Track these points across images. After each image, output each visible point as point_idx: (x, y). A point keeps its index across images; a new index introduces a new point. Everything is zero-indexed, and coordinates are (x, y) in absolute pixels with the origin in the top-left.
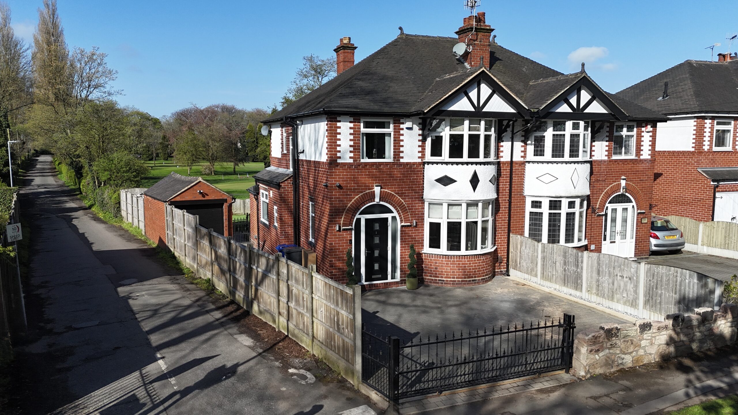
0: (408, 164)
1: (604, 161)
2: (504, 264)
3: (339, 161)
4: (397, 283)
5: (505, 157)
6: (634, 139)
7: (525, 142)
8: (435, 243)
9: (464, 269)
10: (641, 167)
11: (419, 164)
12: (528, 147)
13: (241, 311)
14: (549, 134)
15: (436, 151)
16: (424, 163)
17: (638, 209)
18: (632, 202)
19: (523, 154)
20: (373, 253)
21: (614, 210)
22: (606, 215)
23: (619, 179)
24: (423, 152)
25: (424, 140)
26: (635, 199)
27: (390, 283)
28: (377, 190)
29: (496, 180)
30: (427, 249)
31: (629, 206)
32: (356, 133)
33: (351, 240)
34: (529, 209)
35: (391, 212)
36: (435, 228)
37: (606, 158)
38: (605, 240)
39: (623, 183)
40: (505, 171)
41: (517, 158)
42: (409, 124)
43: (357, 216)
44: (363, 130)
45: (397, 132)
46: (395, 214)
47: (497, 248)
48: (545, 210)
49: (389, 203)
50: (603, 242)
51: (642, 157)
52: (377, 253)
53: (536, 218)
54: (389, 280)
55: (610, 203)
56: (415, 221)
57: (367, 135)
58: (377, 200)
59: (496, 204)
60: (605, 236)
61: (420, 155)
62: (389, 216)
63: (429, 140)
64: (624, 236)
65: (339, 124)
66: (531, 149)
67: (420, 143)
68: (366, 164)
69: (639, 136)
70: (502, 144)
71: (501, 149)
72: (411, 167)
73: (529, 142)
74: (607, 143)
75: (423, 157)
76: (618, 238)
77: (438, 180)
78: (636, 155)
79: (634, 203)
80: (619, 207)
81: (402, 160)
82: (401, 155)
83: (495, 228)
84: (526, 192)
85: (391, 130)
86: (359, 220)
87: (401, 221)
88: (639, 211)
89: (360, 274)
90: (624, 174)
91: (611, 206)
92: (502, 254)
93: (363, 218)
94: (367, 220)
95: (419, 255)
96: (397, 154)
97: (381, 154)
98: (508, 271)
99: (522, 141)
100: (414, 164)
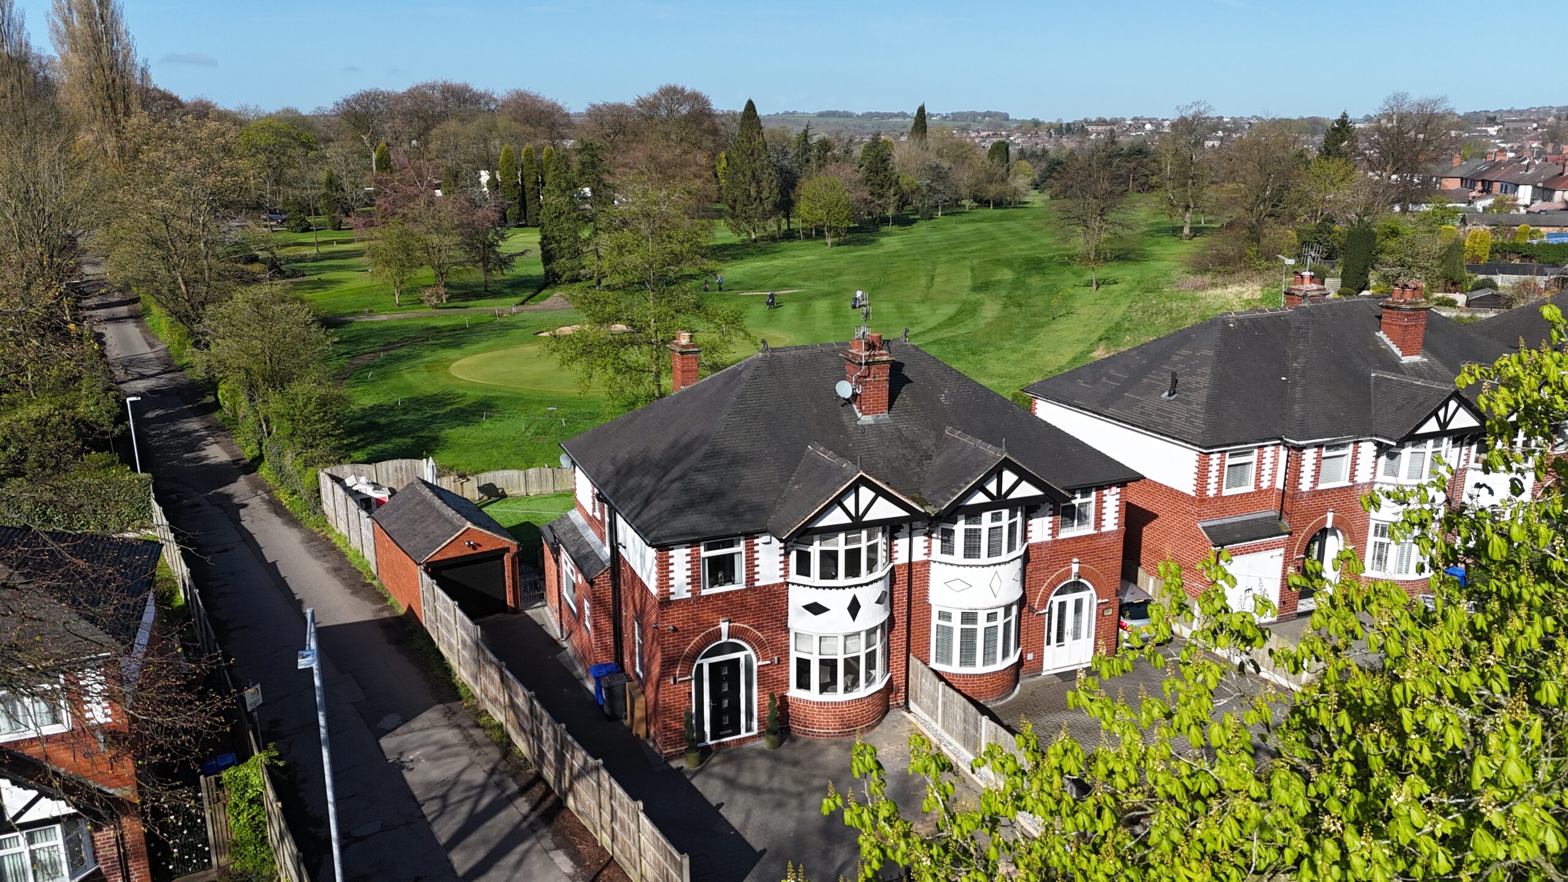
0: (765, 587)
1: (1047, 543)
2: (902, 694)
3: (672, 598)
4: (753, 737)
5: (901, 558)
6: (1093, 506)
7: (929, 535)
8: (803, 683)
9: (842, 718)
10: (1102, 542)
11: (782, 584)
12: (933, 541)
13: (552, 798)
14: (960, 527)
15: (804, 568)
16: (788, 584)
17: (1098, 598)
18: (1088, 589)
19: (926, 551)
20: (721, 704)
21: (1062, 606)
22: (1050, 612)
23: (1069, 562)
24: (786, 569)
25: (787, 554)
26: (1094, 585)
27: (745, 739)
28: (724, 626)
29: (887, 599)
30: (794, 692)
31: (1084, 595)
32: (694, 560)
33: (690, 693)
34: (935, 621)
35: (742, 649)
36: (803, 666)
37: (1050, 538)
38: (1049, 643)
39: (1075, 568)
40: (902, 577)
41: (918, 556)
42: (766, 538)
43: (699, 661)
44: (704, 554)
45: (751, 551)
46: (750, 651)
47: (891, 678)
48: (956, 625)
49: (741, 639)
50: (1046, 647)
51: (1103, 530)
52: (726, 703)
53: (945, 633)
54: (743, 734)
55: (1056, 594)
56: (776, 658)
57: (709, 558)
58: (724, 639)
59: (889, 625)
60: (1049, 638)
61: (782, 573)
62: (740, 655)
63: (793, 555)
64: (1076, 636)
65: (671, 553)
66: (936, 544)
67: (782, 559)
68: (708, 596)
69: (1100, 502)
70: (896, 542)
71: (895, 549)
72: (770, 591)
73: (934, 535)
74: (1051, 519)
75: (786, 574)
76: (1068, 638)
77: (807, 607)
78: (1095, 528)
79: (1092, 591)
80: (1070, 599)
81: (757, 584)
82: (756, 577)
83: (889, 650)
84: (933, 599)
85: (741, 548)
86: (700, 666)
87: (758, 660)
88: (1100, 601)
89: (704, 732)
90: (1076, 555)
91: (1056, 600)
92: (899, 681)
93: (706, 663)
94: (711, 665)
95: (784, 698)
96: (751, 578)
97: (730, 579)
98: (907, 703)
99: (925, 535)
100: (774, 585)
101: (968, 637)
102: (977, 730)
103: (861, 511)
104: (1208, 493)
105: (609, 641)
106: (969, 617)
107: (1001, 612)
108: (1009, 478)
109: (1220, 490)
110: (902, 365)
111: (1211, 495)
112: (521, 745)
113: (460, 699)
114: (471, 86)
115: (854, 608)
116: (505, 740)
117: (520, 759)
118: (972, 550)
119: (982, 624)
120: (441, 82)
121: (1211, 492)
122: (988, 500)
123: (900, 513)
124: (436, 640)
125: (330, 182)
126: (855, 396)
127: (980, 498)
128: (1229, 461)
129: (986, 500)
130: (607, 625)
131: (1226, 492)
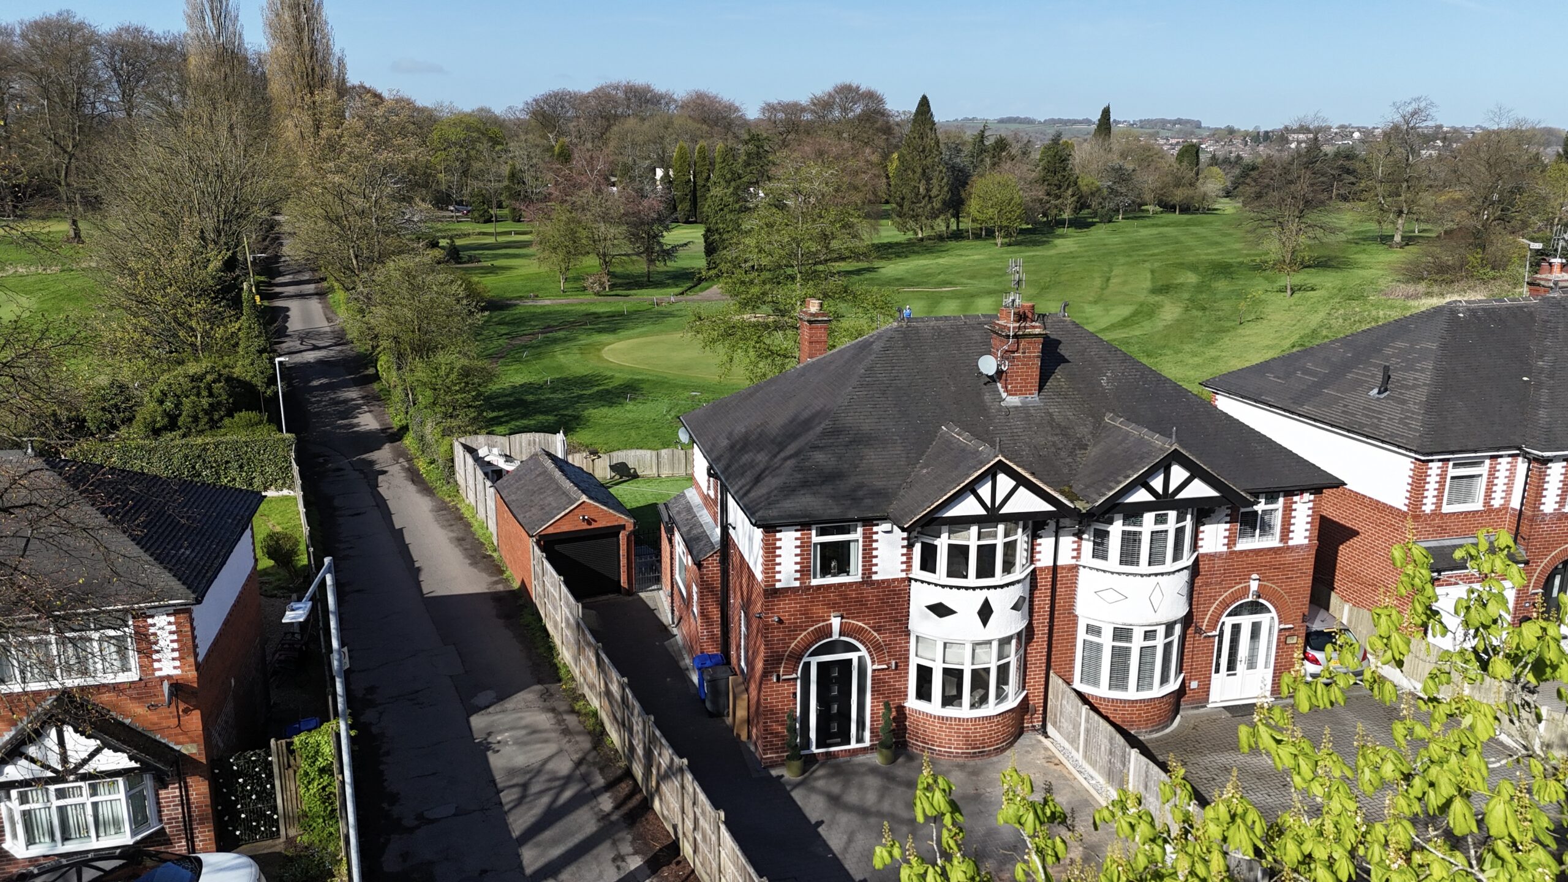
0: (883, 581)
1: (1221, 554)
2: (1039, 716)
3: (778, 585)
4: (864, 750)
5: (1045, 559)
6: (1279, 515)
7: (1079, 535)
8: (924, 693)
9: (967, 736)
10: (1289, 558)
11: (903, 580)
12: (1084, 543)
13: (638, 797)
14: (1116, 529)
15: (928, 562)
16: (910, 579)
17: (1280, 623)
18: (1270, 611)
19: (1075, 554)
20: (829, 709)
21: (1236, 628)
22: (1221, 635)
23: (1247, 578)
24: (909, 562)
25: (910, 546)
26: (1276, 607)
27: (855, 752)
28: (836, 622)
29: (1026, 604)
30: (912, 703)
31: (1264, 619)
32: (804, 546)
33: (795, 694)
34: (1081, 635)
35: (856, 649)
36: (925, 674)
37: (1225, 549)
38: (1217, 671)
39: (1254, 586)
40: (1044, 582)
41: (1064, 560)
42: (887, 526)
43: (805, 659)
44: (816, 539)
45: (869, 539)
46: (864, 652)
47: (1026, 696)
48: (1107, 641)
49: (855, 638)
50: (1214, 676)
51: (1291, 543)
52: (835, 708)
53: (1094, 650)
54: (854, 745)
55: (1229, 615)
56: (893, 662)
57: (822, 544)
58: (835, 636)
59: (1027, 636)
60: (1218, 665)
61: (904, 567)
62: (854, 656)
63: (918, 548)
64: (1252, 665)
65: (778, 535)
66: (1087, 546)
67: (905, 551)
68: (819, 587)
69: (1288, 510)
70: (1039, 541)
71: (1038, 549)
72: (889, 586)
73: (1085, 536)
74: (1228, 526)
75: (909, 568)
76: (1241, 667)
77: (930, 608)
78: (1281, 540)
79: (1274, 613)
80: (1246, 621)
81: (875, 577)
82: (874, 569)
83: (1025, 662)
84: (1079, 611)
85: (858, 534)
86: (807, 665)
87: (873, 662)
88: (1282, 626)
89: (809, 738)
90: (1258, 572)
91: (1229, 622)
92: (1036, 701)
93: (814, 661)
94: (820, 665)
95: (901, 709)
96: (868, 571)
97: (844, 569)
98: (1044, 726)
99: (1074, 535)
100: (894, 580)
101: (1120, 657)
102: (1124, 765)
103: (998, 502)
104: (1424, 508)
105: (717, 631)
106: (1122, 634)
107: (1161, 631)
108: (1178, 474)
109: (1439, 505)
110: (1059, 342)
111: (1428, 511)
112: (614, 736)
113: (560, 680)
114: (653, 87)
115: (985, 612)
116: (598, 728)
117: (611, 750)
118: (1129, 556)
119: (1137, 642)
120: (624, 82)
121: (1428, 507)
122: (1151, 498)
123: (1042, 506)
124: (543, 616)
125: (513, 175)
126: (1000, 373)
127: (1141, 496)
128: (1452, 472)
129: (1149, 498)
130: (715, 614)
131: (1446, 509)
